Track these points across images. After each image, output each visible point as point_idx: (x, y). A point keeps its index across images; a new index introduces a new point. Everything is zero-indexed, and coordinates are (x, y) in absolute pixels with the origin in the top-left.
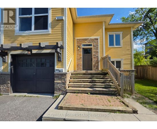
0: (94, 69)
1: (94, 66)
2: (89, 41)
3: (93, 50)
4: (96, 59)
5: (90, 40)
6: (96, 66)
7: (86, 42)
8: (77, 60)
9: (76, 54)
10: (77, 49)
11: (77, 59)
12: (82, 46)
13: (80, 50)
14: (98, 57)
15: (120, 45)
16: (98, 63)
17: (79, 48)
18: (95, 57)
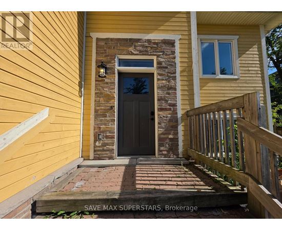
0: (160, 151)
1: (160, 139)
2: (143, 46)
3: (158, 80)
4: (168, 114)
5: (146, 44)
6: (168, 141)
7: (131, 49)
8: (97, 116)
9: (93, 91)
10: (98, 73)
11: (96, 111)
12: (116, 64)
13: (106, 80)
14: (174, 105)
15: (232, 74)
16: (175, 128)
17: (102, 70)
18: (164, 105)
